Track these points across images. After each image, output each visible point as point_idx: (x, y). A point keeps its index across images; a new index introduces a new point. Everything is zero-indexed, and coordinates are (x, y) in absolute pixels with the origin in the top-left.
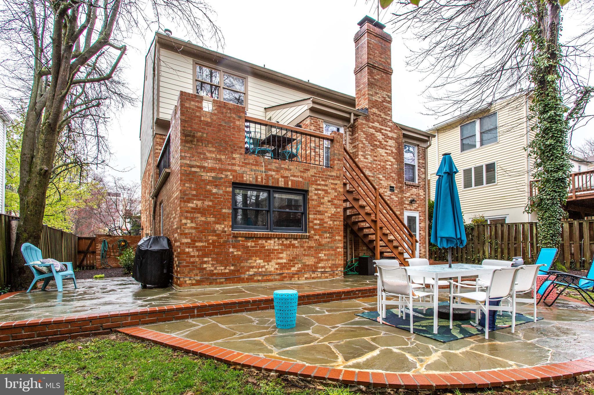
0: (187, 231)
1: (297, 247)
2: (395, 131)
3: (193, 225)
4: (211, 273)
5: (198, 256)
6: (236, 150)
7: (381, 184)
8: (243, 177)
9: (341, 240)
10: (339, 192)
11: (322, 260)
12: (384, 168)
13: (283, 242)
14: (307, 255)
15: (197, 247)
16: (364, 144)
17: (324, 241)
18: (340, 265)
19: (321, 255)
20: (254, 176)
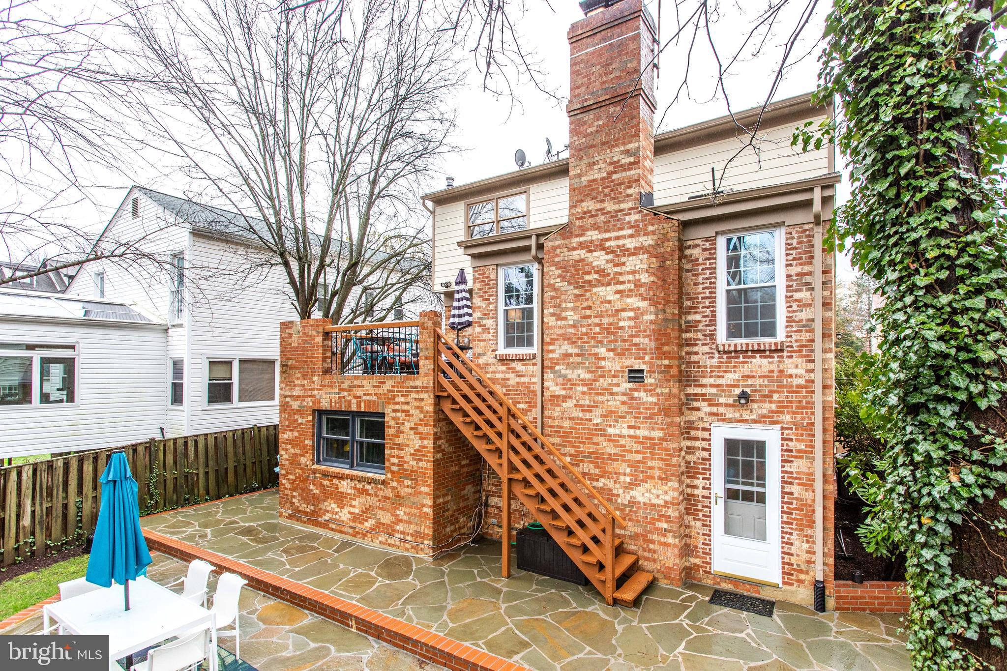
2: (650, 228)
5: (290, 489)
7: (601, 367)
9: (429, 494)
10: (427, 412)
12: (612, 330)
14: (382, 509)
16: (557, 290)
17: (404, 491)
18: (428, 535)
19: (401, 513)
20: (330, 400)
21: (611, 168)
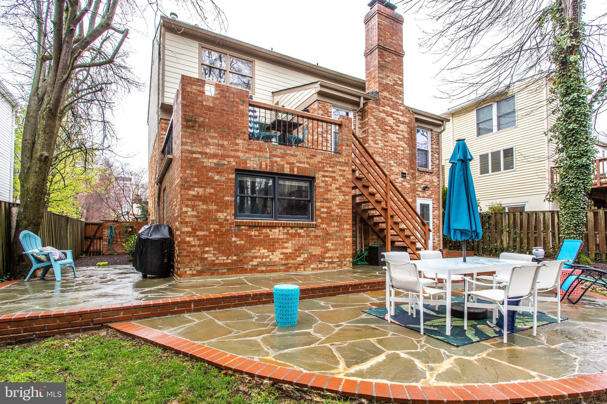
0: (187, 220)
1: (303, 236)
2: (407, 115)
3: (194, 213)
4: (213, 264)
5: (199, 246)
6: (239, 136)
7: (392, 170)
8: (246, 164)
9: (349, 229)
10: (348, 178)
11: (330, 250)
12: (395, 154)
13: (288, 231)
14: (314, 245)
15: (198, 236)
16: (374, 129)
17: (331, 230)
18: (349, 255)
19: (329, 245)
20: (258, 163)
21: (394, 82)
